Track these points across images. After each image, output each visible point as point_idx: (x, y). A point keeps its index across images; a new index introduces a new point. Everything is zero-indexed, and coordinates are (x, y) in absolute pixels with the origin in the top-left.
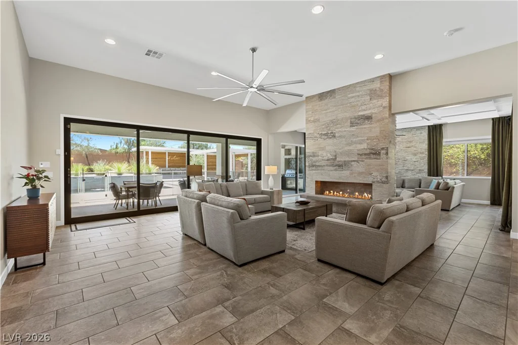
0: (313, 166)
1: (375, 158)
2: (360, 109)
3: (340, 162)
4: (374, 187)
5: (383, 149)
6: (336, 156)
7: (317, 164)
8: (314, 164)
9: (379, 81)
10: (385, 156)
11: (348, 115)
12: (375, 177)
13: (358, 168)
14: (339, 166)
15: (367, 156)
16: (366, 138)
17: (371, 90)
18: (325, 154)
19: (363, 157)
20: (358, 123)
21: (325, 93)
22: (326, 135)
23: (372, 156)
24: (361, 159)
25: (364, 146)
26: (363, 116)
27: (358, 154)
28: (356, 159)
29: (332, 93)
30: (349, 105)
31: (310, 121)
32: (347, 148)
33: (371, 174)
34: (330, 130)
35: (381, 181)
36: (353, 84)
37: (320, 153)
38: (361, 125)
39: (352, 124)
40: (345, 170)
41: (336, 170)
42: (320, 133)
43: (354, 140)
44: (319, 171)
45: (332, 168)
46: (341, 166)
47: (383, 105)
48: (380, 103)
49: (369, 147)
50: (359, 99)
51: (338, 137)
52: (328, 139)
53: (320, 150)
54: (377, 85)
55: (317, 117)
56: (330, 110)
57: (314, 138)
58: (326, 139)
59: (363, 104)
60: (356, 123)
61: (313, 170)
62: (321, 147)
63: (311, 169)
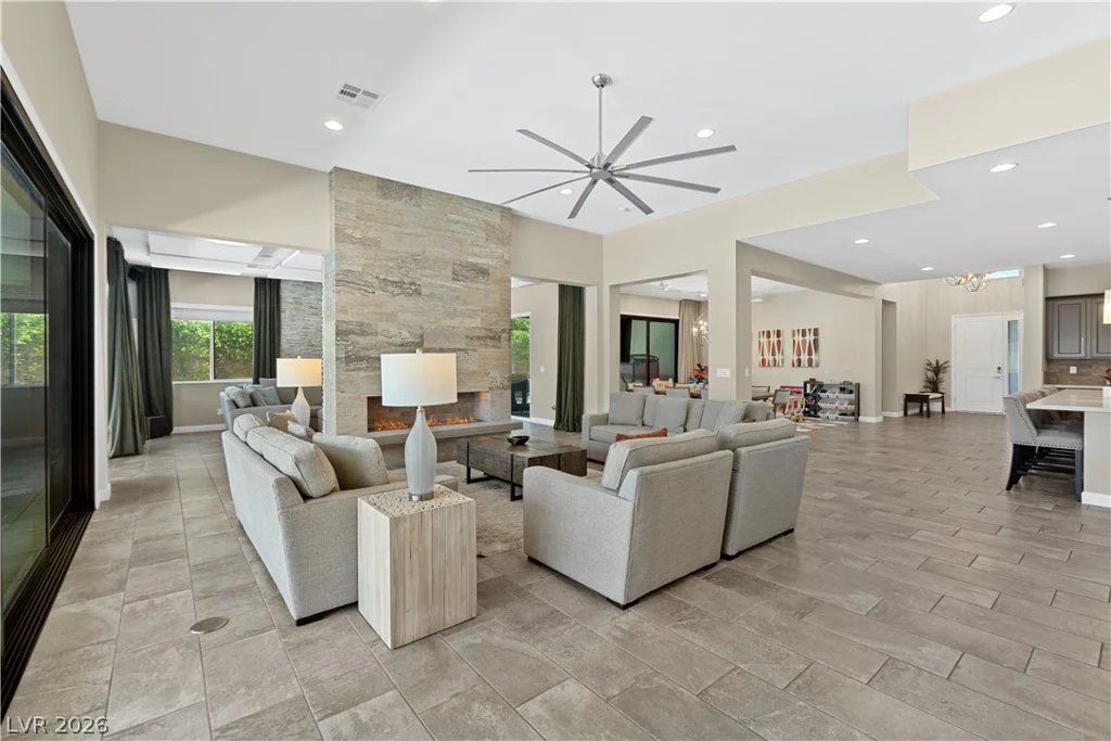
0: (361, 359)
1: (493, 346)
2: (470, 251)
5: (504, 331)
6: (422, 336)
8: (362, 353)
10: (506, 343)
11: (448, 254)
12: (493, 381)
13: (467, 363)
15: (482, 342)
16: (480, 308)
17: (487, 224)
18: (394, 331)
19: (476, 342)
20: (466, 277)
22: (399, 284)
23: (489, 342)
24: (471, 347)
25: (476, 322)
26: (475, 265)
27: (467, 337)
28: (462, 346)
29: (413, 191)
30: (449, 234)
31: (350, 236)
32: (446, 322)
33: (487, 374)
34: (407, 276)
35: (502, 388)
37: (382, 326)
38: (472, 281)
39: (456, 277)
42: (382, 277)
43: (460, 307)
47: (505, 257)
48: (500, 251)
49: (484, 325)
50: (468, 231)
51: (427, 296)
52: (402, 296)
53: (381, 320)
54: (495, 219)
55: (371, 234)
56: (408, 231)
57: (364, 285)
58: (397, 295)
59: (474, 243)
60: (462, 276)
61: (360, 369)
62: (384, 311)
63: (352, 368)
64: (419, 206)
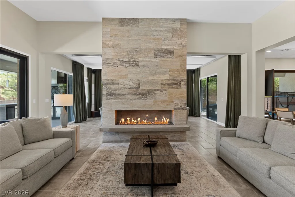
0: (112, 95)
1: (176, 88)
2: (163, 43)
3: (143, 91)
4: (174, 113)
5: (182, 80)
6: (139, 84)
7: (117, 92)
8: (113, 92)
9: (179, 23)
10: (184, 86)
11: (152, 46)
12: (176, 105)
13: (161, 96)
14: (143, 95)
15: (169, 86)
16: (169, 70)
17: (172, 29)
18: (126, 82)
19: (166, 86)
20: (162, 56)
21: (127, 20)
22: (128, 62)
23: (174, 86)
24: (164, 89)
25: (167, 77)
26: (166, 49)
27: (162, 84)
28: (160, 88)
29: (135, 21)
30: (152, 37)
31: (108, 45)
32: (151, 78)
33: (173, 102)
34: (132, 58)
35: (181, 108)
36: (157, 19)
37: (121, 80)
38: (164, 57)
39: (156, 56)
40: (148, 99)
41: (139, 99)
42: (121, 60)
43: (158, 70)
44: (120, 100)
45: (135, 97)
46: (144, 95)
47: (183, 44)
48: (180, 41)
49: (171, 78)
50: (162, 34)
51: (142, 66)
52: (130, 67)
53: (121, 78)
54: (177, 25)
55: (117, 42)
56: (133, 38)
57: (114, 64)
58: (128, 67)
59: (166, 39)
60: (159, 55)
61: (112, 99)
62: (122, 74)
63: (109, 98)
64: (138, 27)
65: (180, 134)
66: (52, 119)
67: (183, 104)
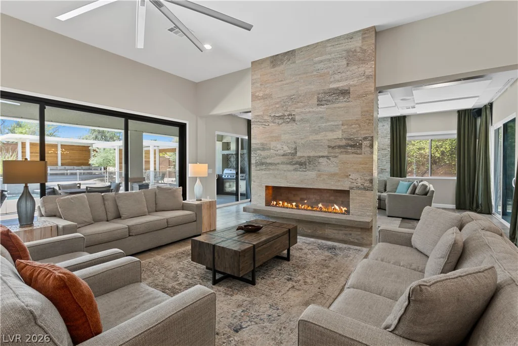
0: (262, 164)
1: (353, 153)
2: (332, 79)
3: (302, 159)
4: (352, 195)
5: (365, 138)
6: (296, 149)
7: (268, 161)
8: (263, 161)
9: (361, 38)
10: (368, 149)
11: (314, 88)
12: (353, 181)
13: (329, 167)
14: (301, 164)
15: (343, 150)
16: (341, 123)
17: (348, 51)
18: (279, 146)
19: (337, 150)
20: (329, 101)
21: (280, 56)
22: (280, 117)
23: (350, 150)
24: (333, 155)
25: (338, 134)
26: (337, 89)
27: (329, 147)
28: (326, 154)
29: (290, 55)
30: (315, 73)
31: (257, 97)
32: (313, 138)
33: (348, 176)
34: (286, 111)
35: (362, 187)
36: (322, 42)
37: (273, 144)
38: (333, 103)
39: (320, 103)
40: (309, 170)
41: (295, 170)
42: (273, 115)
43: (324, 125)
44: (271, 172)
45: (291, 167)
46: (302, 164)
47: (366, 74)
48: (361, 69)
49: (345, 136)
50: (330, 65)
51: (300, 121)
52: (284, 124)
53: (272, 141)
54: (357, 44)
55: (268, 91)
56: (287, 81)
57: (264, 122)
58: (281, 124)
59: (336, 72)
60: (325, 101)
61: (262, 170)
62: (274, 135)
63: (258, 169)
64: (294, 62)
65: (360, 233)
66: (217, 194)
67: (366, 180)
